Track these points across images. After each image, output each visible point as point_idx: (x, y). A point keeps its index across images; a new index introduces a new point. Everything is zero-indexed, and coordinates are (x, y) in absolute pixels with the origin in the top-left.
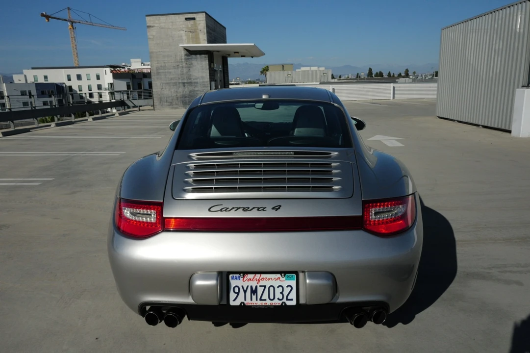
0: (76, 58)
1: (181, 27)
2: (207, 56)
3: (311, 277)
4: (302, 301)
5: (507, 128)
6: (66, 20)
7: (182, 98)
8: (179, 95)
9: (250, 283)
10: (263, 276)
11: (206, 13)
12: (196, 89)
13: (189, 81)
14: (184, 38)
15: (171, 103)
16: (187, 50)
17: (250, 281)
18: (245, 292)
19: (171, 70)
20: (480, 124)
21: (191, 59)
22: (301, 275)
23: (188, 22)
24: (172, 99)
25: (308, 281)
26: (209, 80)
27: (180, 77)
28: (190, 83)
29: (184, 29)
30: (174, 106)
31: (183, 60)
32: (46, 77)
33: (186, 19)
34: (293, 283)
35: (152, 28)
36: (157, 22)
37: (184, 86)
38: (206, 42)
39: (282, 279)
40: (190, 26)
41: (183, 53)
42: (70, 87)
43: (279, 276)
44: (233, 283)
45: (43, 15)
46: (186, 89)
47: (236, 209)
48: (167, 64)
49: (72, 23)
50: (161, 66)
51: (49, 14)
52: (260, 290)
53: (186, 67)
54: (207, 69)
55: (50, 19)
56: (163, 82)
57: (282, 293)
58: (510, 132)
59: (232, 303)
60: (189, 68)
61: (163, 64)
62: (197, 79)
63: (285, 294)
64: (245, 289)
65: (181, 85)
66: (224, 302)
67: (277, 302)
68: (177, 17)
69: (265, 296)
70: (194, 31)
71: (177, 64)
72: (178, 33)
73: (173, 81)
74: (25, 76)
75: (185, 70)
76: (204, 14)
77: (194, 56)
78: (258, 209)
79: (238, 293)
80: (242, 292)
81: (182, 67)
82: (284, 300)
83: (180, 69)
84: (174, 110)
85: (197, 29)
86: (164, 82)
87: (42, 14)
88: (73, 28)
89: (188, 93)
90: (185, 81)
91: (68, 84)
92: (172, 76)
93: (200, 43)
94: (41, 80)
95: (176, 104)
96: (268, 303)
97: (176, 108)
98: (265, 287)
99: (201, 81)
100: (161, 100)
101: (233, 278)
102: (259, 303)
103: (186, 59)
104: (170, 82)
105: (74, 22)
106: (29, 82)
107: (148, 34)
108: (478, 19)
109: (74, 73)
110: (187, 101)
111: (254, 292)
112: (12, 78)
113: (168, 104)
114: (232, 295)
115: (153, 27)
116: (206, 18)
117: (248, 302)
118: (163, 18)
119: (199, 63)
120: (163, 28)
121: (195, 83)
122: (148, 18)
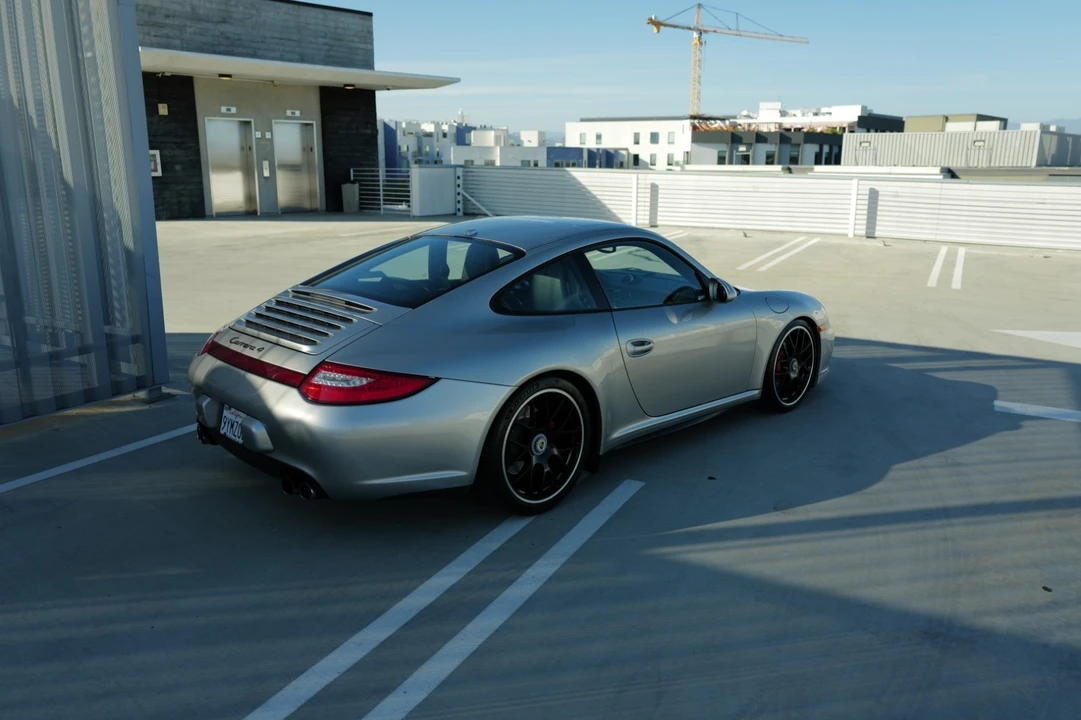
6: (689, 29)
32: (599, 137)
42: (636, 157)
45: (651, 22)
49: (701, 33)
51: (660, 19)
55: (662, 28)
88: (701, 43)
91: (634, 150)
94: (590, 143)
105: (706, 31)
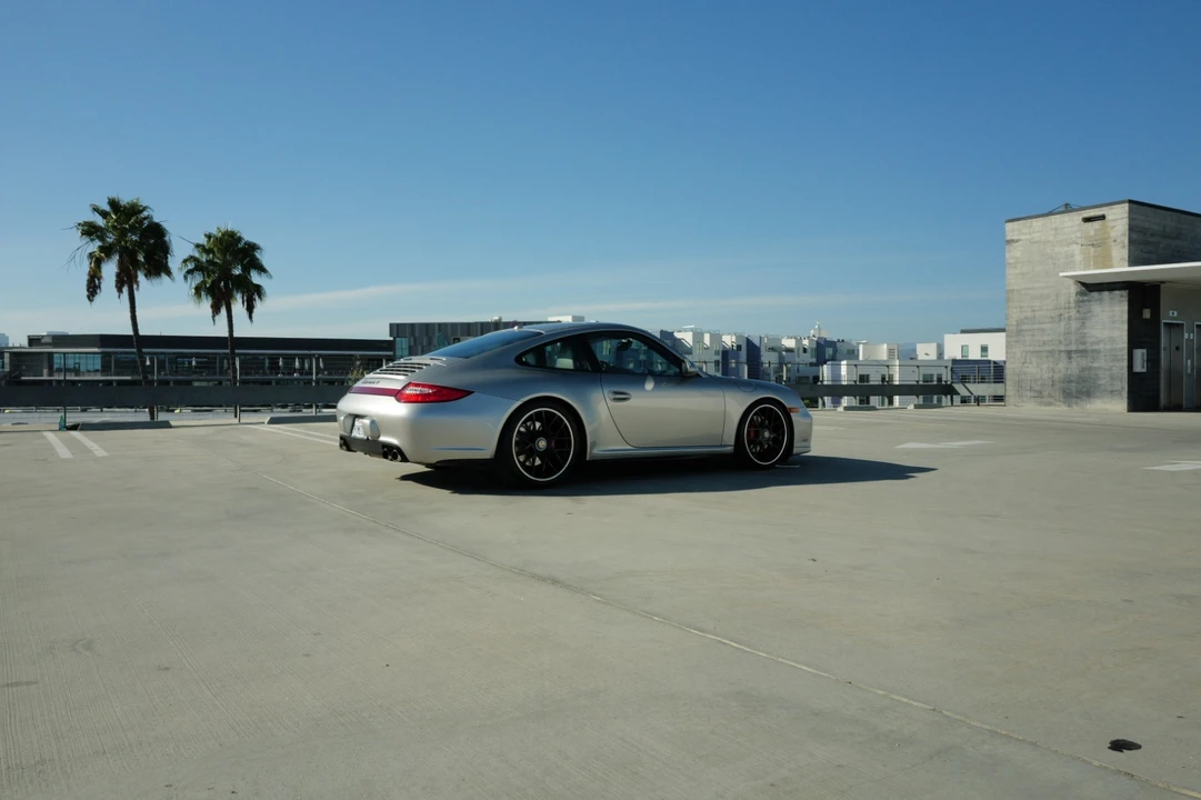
1: (1073, 236)
2: (1125, 293)
7: (1063, 382)
8: (1057, 376)
11: (1132, 202)
12: (1096, 365)
13: (1081, 347)
14: (1078, 258)
15: (1040, 392)
16: (1083, 284)
19: (1044, 326)
21: (1089, 301)
23: (1090, 224)
24: (1043, 385)
26: (1126, 345)
27: (1062, 338)
28: (1083, 353)
29: (1079, 241)
30: (1045, 400)
31: (1072, 305)
32: (984, 349)
33: (1086, 220)
35: (1016, 244)
36: (1025, 231)
37: (1070, 358)
38: (1126, 263)
40: (1092, 233)
41: (1073, 289)
46: (1074, 364)
48: (1037, 314)
50: (1026, 318)
53: (1077, 319)
54: (1123, 322)
56: (1027, 349)
60: (1083, 320)
61: (1030, 314)
62: (1098, 343)
65: (1063, 355)
68: (1066, 217)
70: (1100, 245)
71: (1058, 312)
72: (1066, 249)
73: (1047, 348)
74: (942, 346)
75: (1074, 325)
76: (1127, 204)
77: (1095, 294)
81: (1069, 318)
83: (1063, 323)
84: (1043, 408)
85: (1109, 238)
86: (1031, 349)
89: (1076, 372)
90: (1073, 348)
92: (1046, 338)
93: (1110, 267)
94: (975, 355)
95: (1050, 396)
97: (1049, 404)
99: (1108, 347)
100: (1019, 385)
103: (1078, 302)
104: (1041, 349)
106: (946, 358)
107: (1007, 256)
110: (1074, 389)
112: (915, 350)
113: (1033, 394)
115: (1017, 241)
116: (1130, 208)
118: (1037, 223)
119: (1106, 309)
120: (1036, 242)
121: (1094, 351)
122: (1009, 226)
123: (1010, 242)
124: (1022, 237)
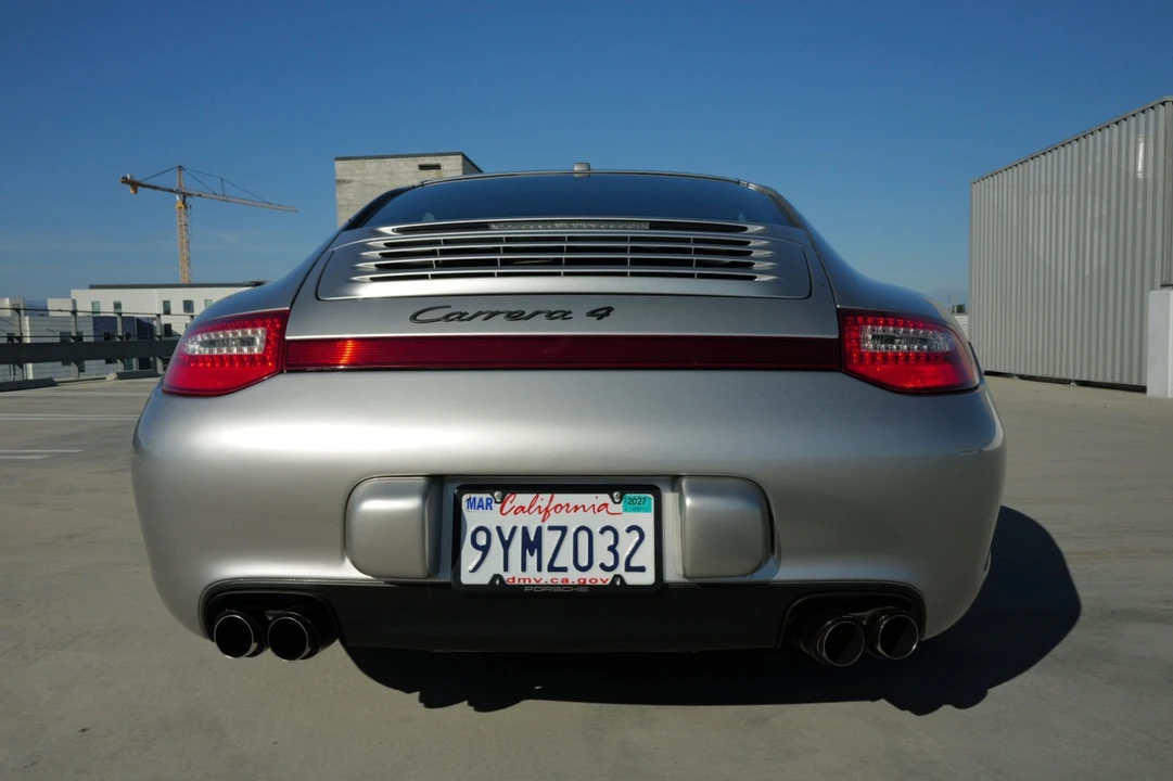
0: (186, 268)
3: (696, 491)
4: (673, 574)
5: (1135, 382)
6: (171, 191)
9: (522, 520)
10: (560, 498)
11: (464, 156)
17: (522, 513)
18: (506, 545)
20: (1071, 377)
22: (669, 498)
23: (425, 172)
25: (688, 502)
32: (118, 305)
33: (422, 167)
34: (646, 521)
35: (348, 185)
36: (358, 172)
39: (613, 508)
42: (168, 328)
43: (604, 498)
44: (473, 518)
45: (125, 181)
47: (486, 315)
49: (184, 197)
51: (137, 178)
52: (549, 540)
55: (139, 188)
57: (612, 549)
58: (1143, 389)
59: (467, 578)
63: (624, 552)
64: (507, 539)
66: (445, 577)
67: (598, 576)
68: (401, 162)
69: (565, 559)
74: (74, 302)
76: (460, 157)
78: (550, 315)
79: (485, 550)
80: (496, 545)
82: (621, 570)
87: (126, 178)
88: (186, 207)
91: (165, 320)
94: (107, 309)
96: (574, 576)
98: (564, 530)
101: (471, 503)
102: (546, 578)
105: (190, 195)
106: (80, 314)
107: (338, 196)
108: (1049, 155)
109: (177, 297)
111: (532, 545)
112: (45, 306)
114: (469, 556)
115: (349, 182)
116: (463, 165)
117: (514, 575)
118: (371, 165)
120: (370, 185)
122: (339, 165)
123: (341, 182)
124: (354, 178)
